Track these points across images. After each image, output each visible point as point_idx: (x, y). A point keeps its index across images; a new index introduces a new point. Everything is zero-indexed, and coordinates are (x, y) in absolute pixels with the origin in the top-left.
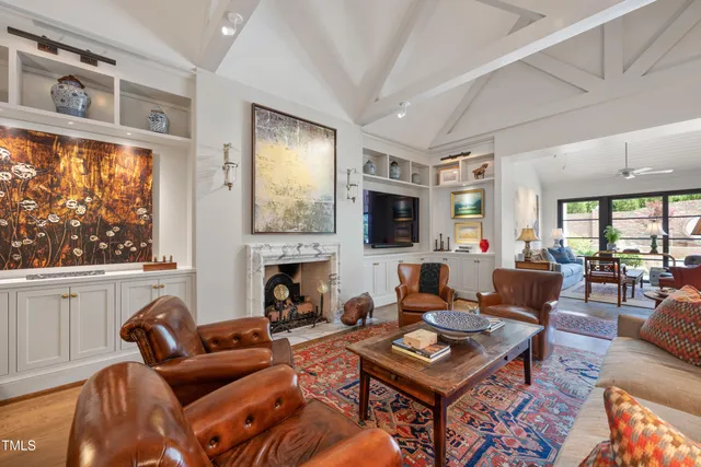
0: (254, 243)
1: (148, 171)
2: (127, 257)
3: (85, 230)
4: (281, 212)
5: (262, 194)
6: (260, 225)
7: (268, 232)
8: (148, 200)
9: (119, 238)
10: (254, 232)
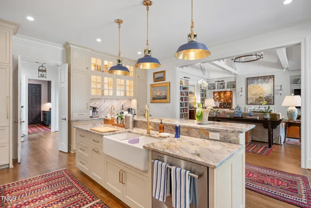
0: (247, 106)
1: (231, 94)
2: (228, 108)
3: (223, 104)
4: (254, 100)
5: (249, 96)
6: (249, 103)
7: (251, 104)
8: (231, 99)
9: (227, 105)
10: (248, 104)
